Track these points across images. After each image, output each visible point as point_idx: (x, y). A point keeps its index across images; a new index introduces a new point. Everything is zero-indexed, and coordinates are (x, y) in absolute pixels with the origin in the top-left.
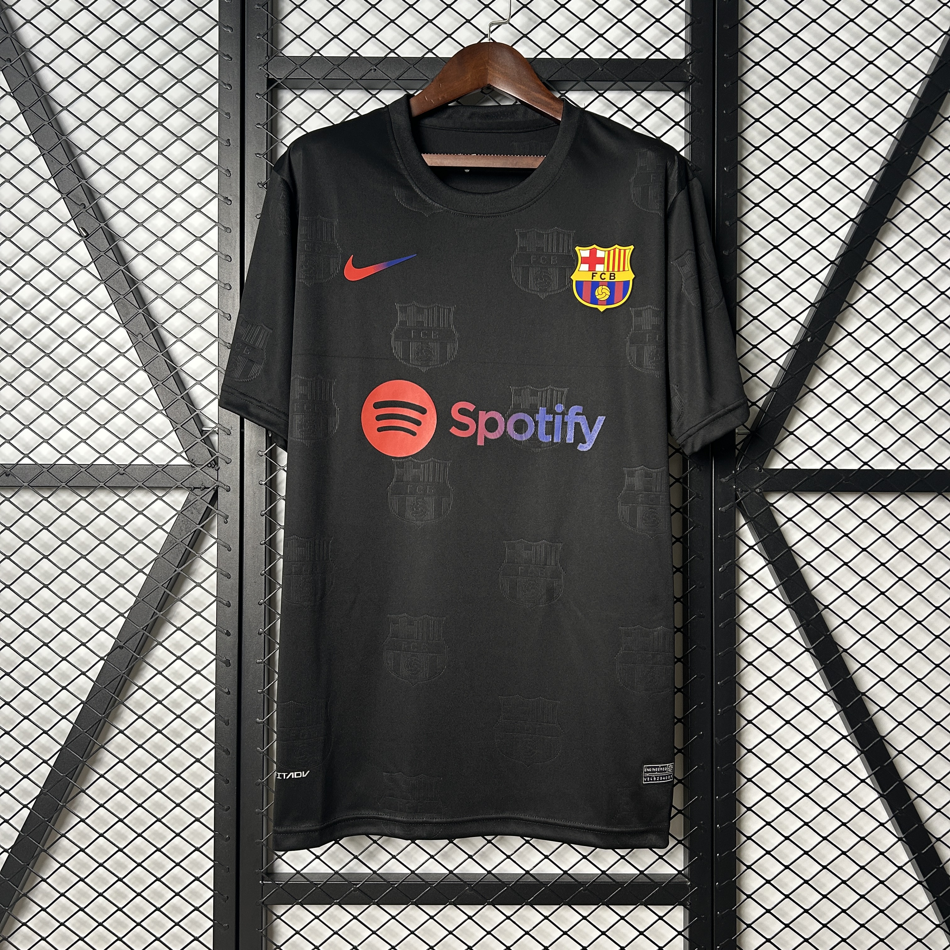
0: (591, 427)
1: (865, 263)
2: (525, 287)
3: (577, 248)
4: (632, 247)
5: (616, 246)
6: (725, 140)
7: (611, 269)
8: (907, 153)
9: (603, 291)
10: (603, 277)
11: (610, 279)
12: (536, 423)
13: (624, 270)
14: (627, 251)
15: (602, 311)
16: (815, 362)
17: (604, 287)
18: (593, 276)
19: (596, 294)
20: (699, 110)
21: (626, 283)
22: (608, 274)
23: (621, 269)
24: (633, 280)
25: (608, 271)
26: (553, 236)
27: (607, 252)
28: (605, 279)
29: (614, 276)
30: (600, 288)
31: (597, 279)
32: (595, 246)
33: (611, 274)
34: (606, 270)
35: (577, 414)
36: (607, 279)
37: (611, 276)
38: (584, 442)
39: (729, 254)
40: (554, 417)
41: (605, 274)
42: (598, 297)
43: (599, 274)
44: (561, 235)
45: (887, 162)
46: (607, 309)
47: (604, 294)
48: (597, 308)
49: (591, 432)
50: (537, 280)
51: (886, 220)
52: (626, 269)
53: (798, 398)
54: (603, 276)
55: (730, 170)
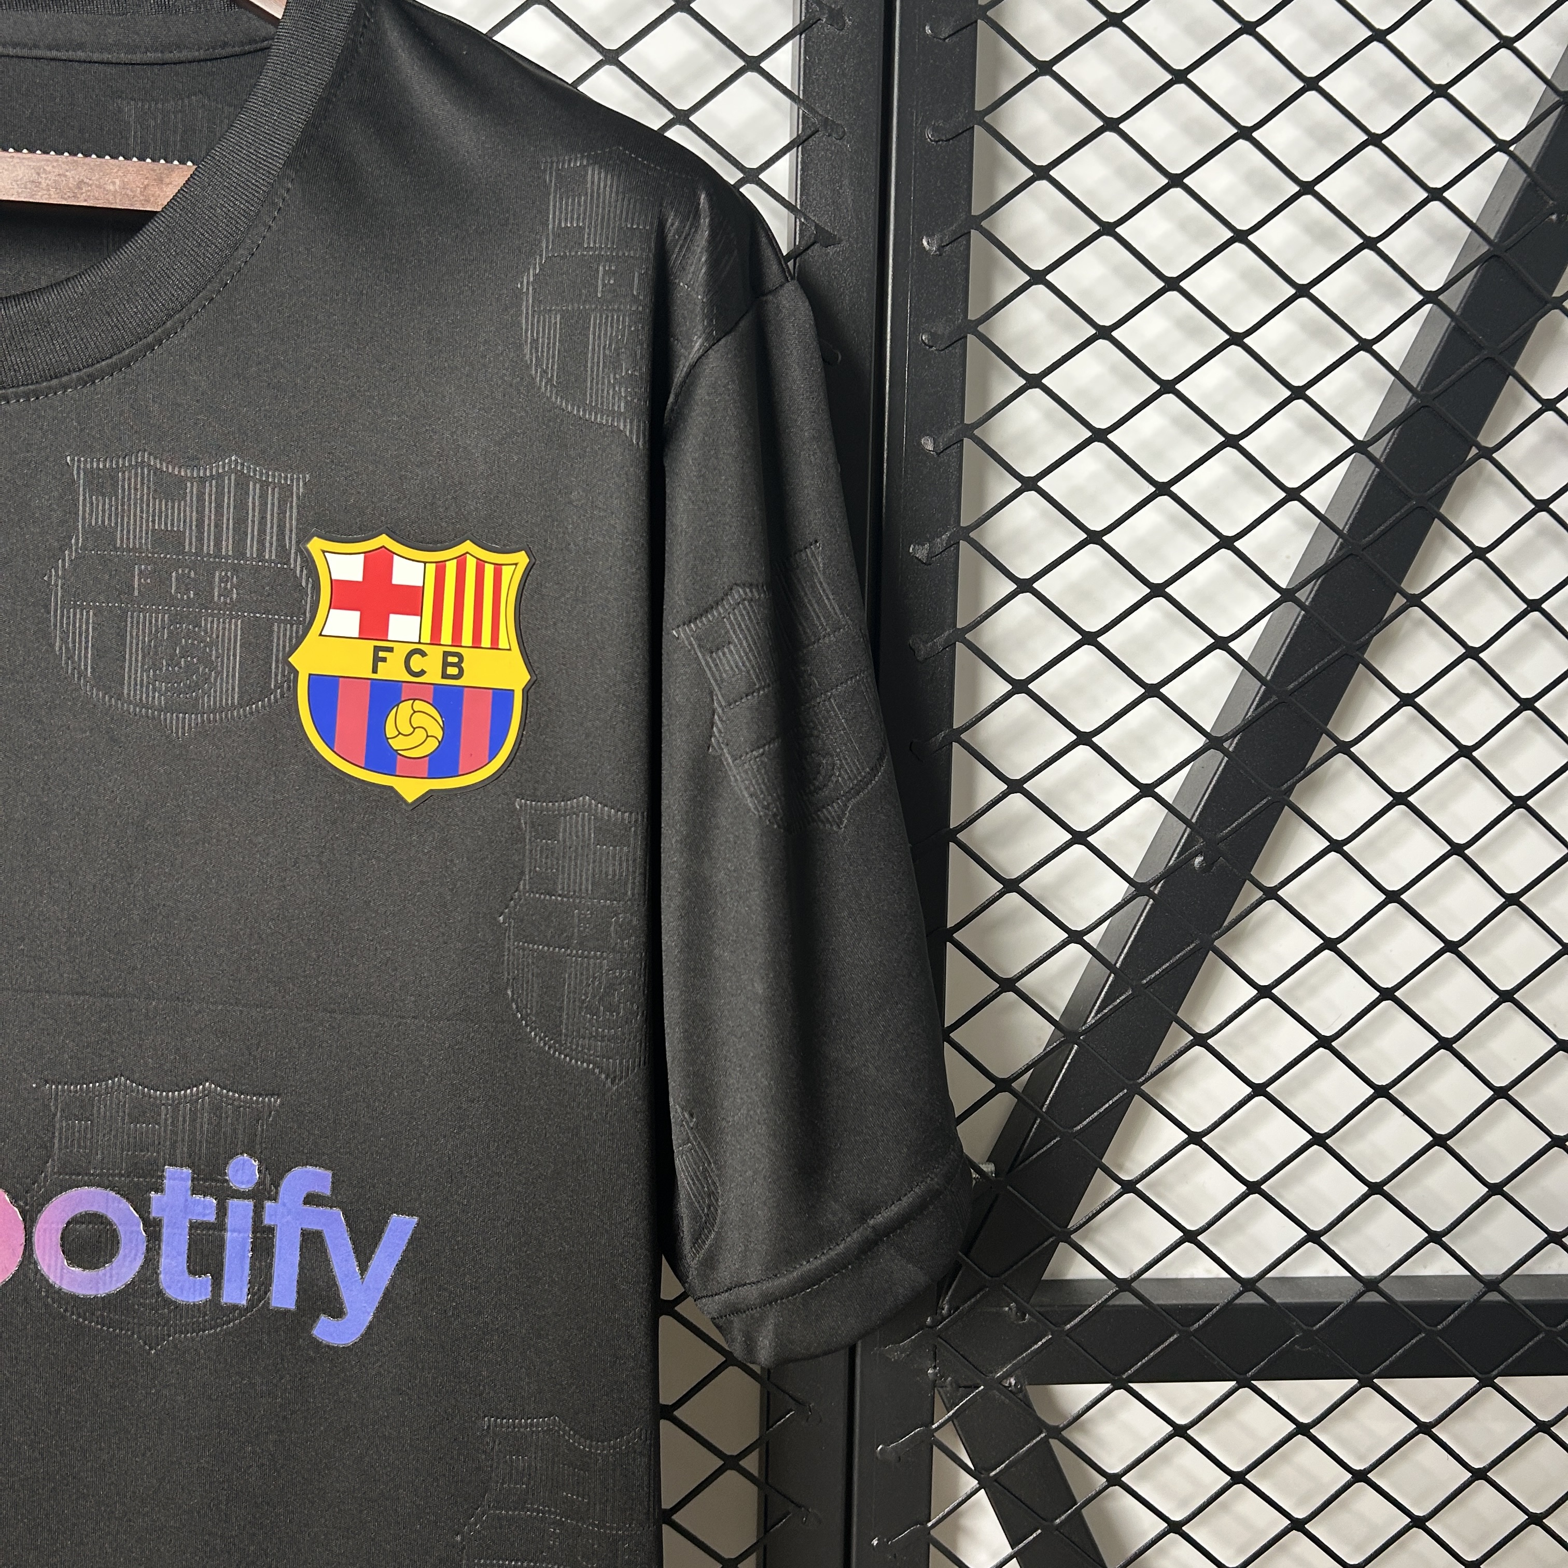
0: (364, 1255)
1: (1398, 601)
2: (107, 690)
3: (316, 546)
4: (522, 559)
5: (468, 546)
6: (929, 134)
7: (446, 636)
8: (1554, 217)
9: (418, 720)
10: (416, 669)
11: (445, 676)
12: (153, 1229)
13: (495, 646)
14: (507, 572)
15: (410, 800)
16: (1217, 943)
17: (418, 705)
18: (377, 660)
19: (390, 731)
20: (836, 17)
21: (502, 697)
22: (435, 654)
23: (486, 641)
24: (526, 691)
25: (436, 638)
26: (220, 487)
27: (431, 568)
28: (422, 673)
29: (458, 665)
30: (405, 708)
31: (392, 670)
32: (384, 540)
33: (446, 654)
34: (426, 638)
35: (311, 1199)
36: (434, 676)
37: (446, 665)
38: (338, 1312)
39: (931, 555)
40: (222, 1211)
41: (423, 654)
42: (395, 744)
43: (401, 652)
44: (254, 490)
45: (1485, 248)
46: (430, 794)
47: (420, 735)
48: (391, 788)
49: (363, 1268)
50: (155, 666)
51: (1474, 451)
52: (503, 643)
53: (1152, 1068)
54: (417, 663)
55: (941, 248)
